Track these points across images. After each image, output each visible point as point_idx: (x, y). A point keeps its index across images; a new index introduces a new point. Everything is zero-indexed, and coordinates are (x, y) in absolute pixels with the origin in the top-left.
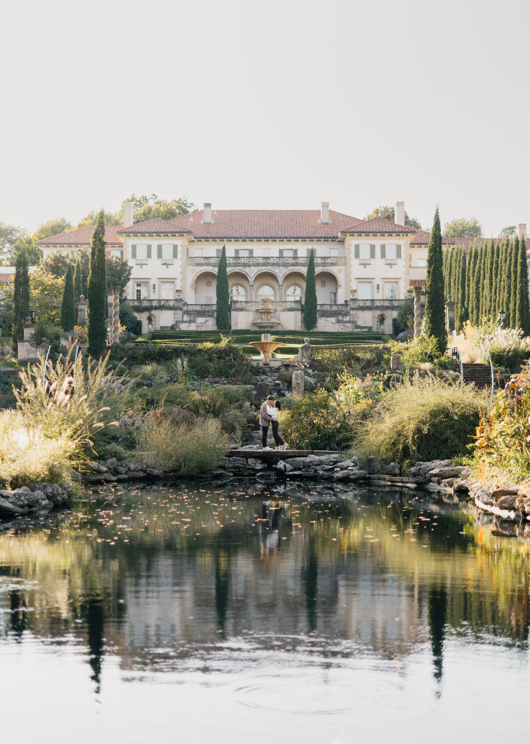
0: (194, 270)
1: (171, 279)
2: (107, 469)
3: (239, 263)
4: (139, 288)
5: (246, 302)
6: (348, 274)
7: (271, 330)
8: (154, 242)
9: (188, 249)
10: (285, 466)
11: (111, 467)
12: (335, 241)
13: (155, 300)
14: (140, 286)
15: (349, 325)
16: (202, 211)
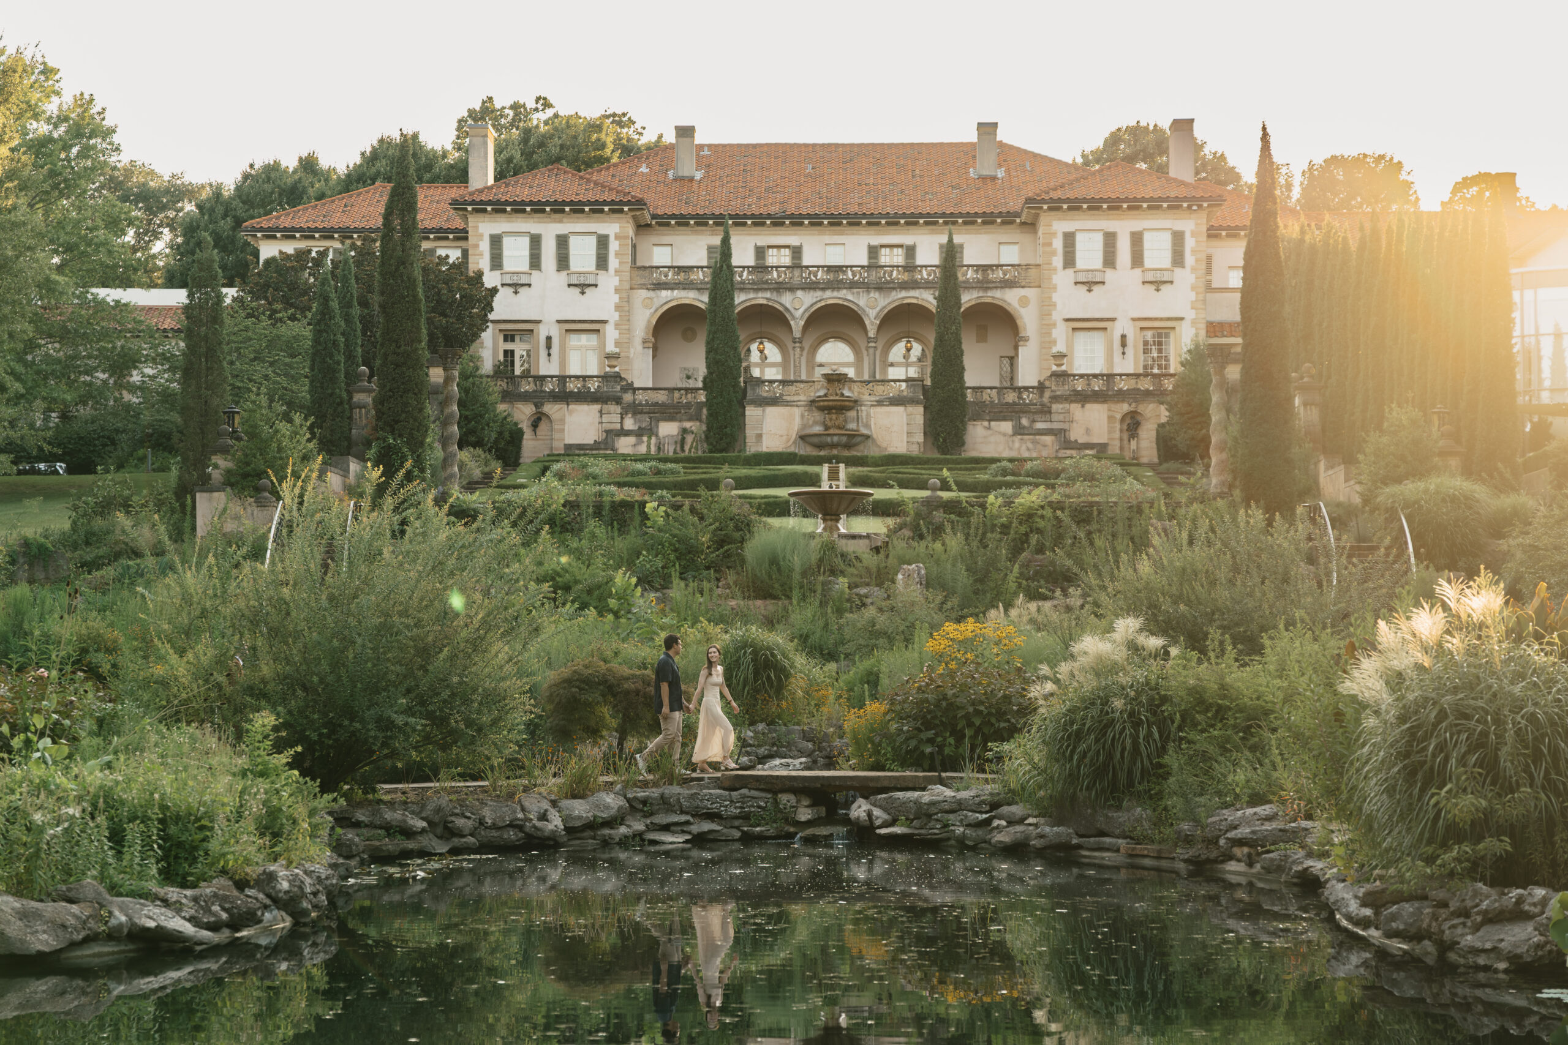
0: (651, 299)
1: (592, 322)
2: (425, 824)
3: (766, 282)
4: (509, 346)
5: (783, 382)
6: (1046, 307)
7: (846, 453)
8: (549, 230)
9: (634, 247)
10: (869, 814)
11: (436, 819)
12: (1012, 223)
13: (552, 377)
14: (513, 340)
15: (1048, 439)
16: (672, 147)
